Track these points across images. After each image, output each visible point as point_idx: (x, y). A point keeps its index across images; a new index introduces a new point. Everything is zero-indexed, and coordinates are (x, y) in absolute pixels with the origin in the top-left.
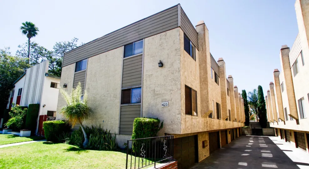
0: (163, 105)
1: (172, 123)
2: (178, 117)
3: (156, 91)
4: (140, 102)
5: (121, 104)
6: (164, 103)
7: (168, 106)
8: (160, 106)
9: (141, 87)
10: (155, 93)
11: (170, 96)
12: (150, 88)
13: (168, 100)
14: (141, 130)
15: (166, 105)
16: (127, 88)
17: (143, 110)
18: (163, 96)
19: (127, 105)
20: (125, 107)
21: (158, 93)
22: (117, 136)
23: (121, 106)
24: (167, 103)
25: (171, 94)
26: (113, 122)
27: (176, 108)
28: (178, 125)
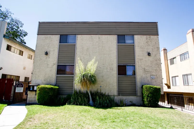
0: (152, 78)
4: (135, 75)
5: (118, 75)
8: (149, 79)
9: (135, 66)
10: (146, 70)
11: (156, 73)
12: (141, 67)
13: (154, 75)
15: (154, 78)
16: (122, 65)
18: (151, 73)
19: (124, 76)
20: (121, 77)
22: (116, 97)
23: (118, 77)
26: (111, 87)
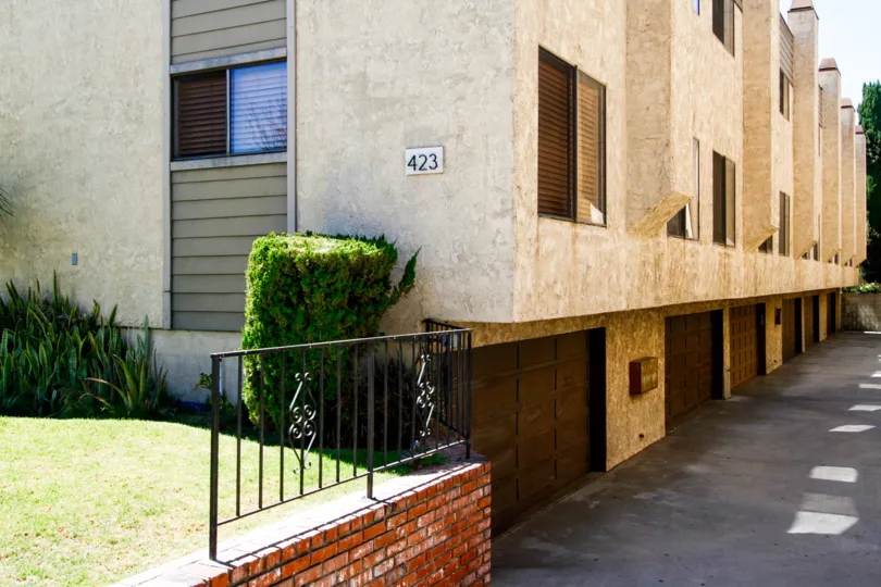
0: (413, 163)
1: (464, 264)
2: (498, 232)
3: (370, 85)
4: (283, 149)
5: (173, 159)
6: (417, 152)
7: (439, 169)
8: (394, 172)
9: (283, 60)
10: (369, 92)
11: (455, 113)
12: (337, 65)
13: (441, 133)
14: (289, 303)
15: (430, 162)
16: (200, 66)
17: (300, 193)
18: (412, 114)
19: (207, 163)
20: (190, 177)
21: (382, 94)
22: (161, 342)
23: (172, 173)
24: (438, 151)
25: (462, 99)
26: (128, 262)
27: (485, 184)
28: (498, 273)
